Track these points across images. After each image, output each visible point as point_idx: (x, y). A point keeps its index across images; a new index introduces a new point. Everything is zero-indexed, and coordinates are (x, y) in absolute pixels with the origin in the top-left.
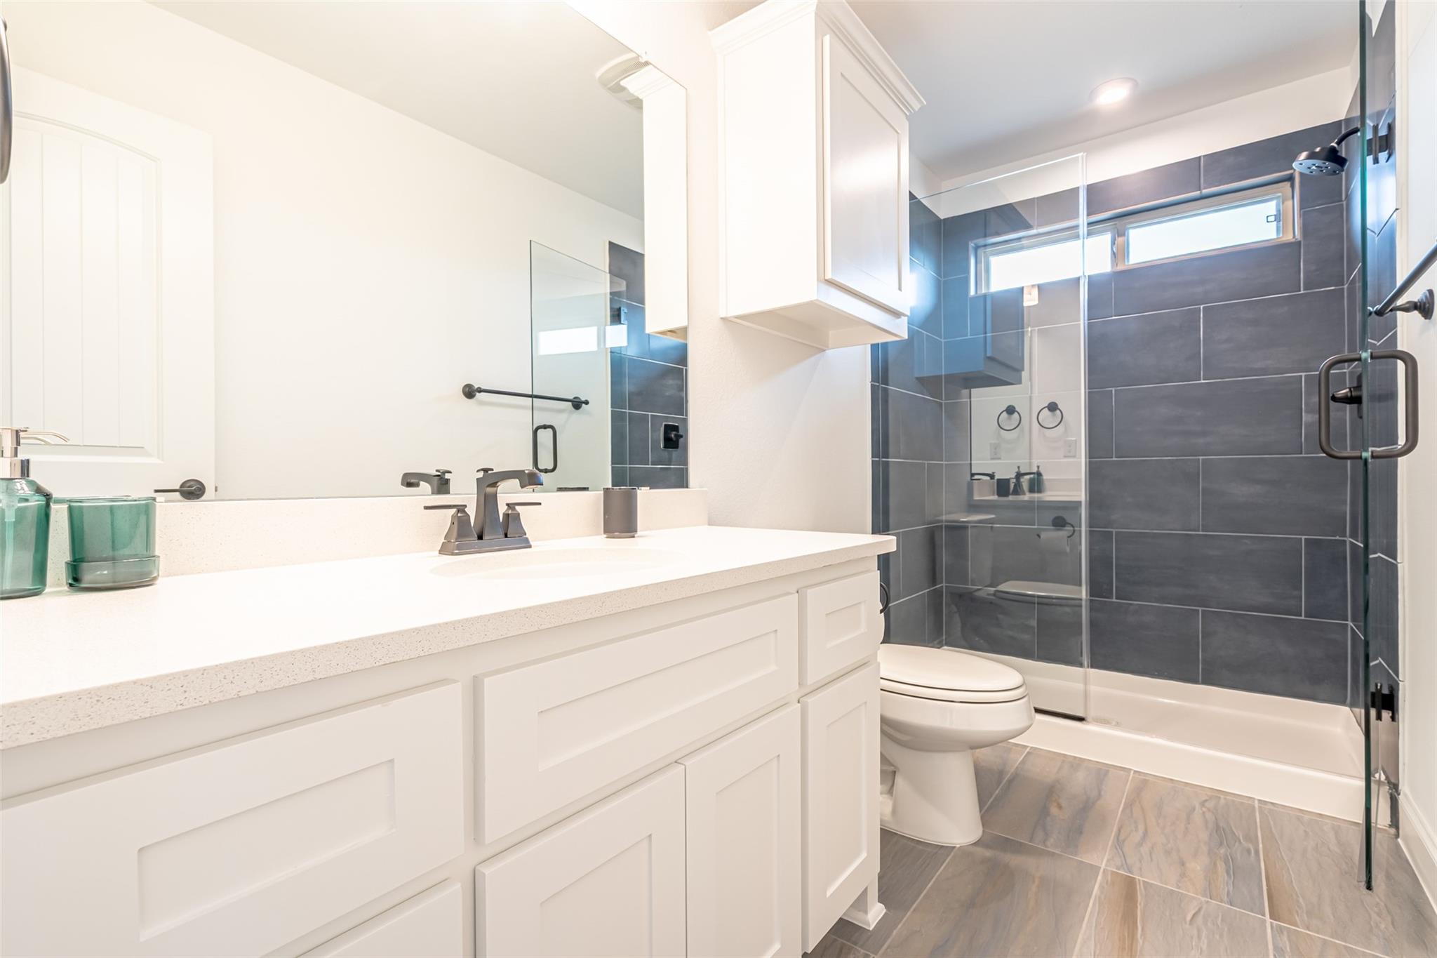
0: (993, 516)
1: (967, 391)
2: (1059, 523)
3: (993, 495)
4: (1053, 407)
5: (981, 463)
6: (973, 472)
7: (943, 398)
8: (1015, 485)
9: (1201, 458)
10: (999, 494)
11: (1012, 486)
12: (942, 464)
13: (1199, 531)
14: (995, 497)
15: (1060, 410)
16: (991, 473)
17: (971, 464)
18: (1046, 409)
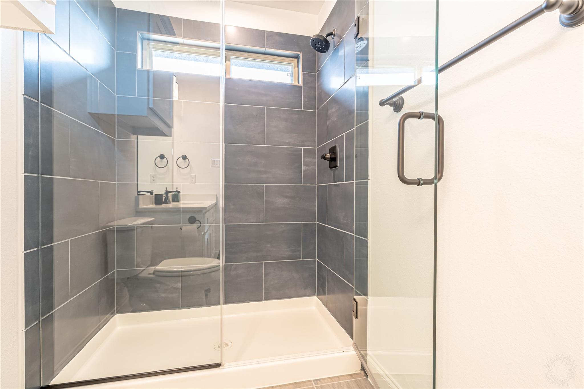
0: (153, 219)
1: (135, 136)
2: (192, 220)
3: (152, 204)
4: (184, 158)
5: (144, 184)
6: (139, 190)
7: (116, 137)
8: (165, 198)
9: (264, 185)
10: (156, 204)
11: (164, 198)
12: (115, 184)
13: (263, 222)
14: (153, 206)
15: (188, 159)
16: (151, 191)
17: (138, 184)
18: (181, 158)
